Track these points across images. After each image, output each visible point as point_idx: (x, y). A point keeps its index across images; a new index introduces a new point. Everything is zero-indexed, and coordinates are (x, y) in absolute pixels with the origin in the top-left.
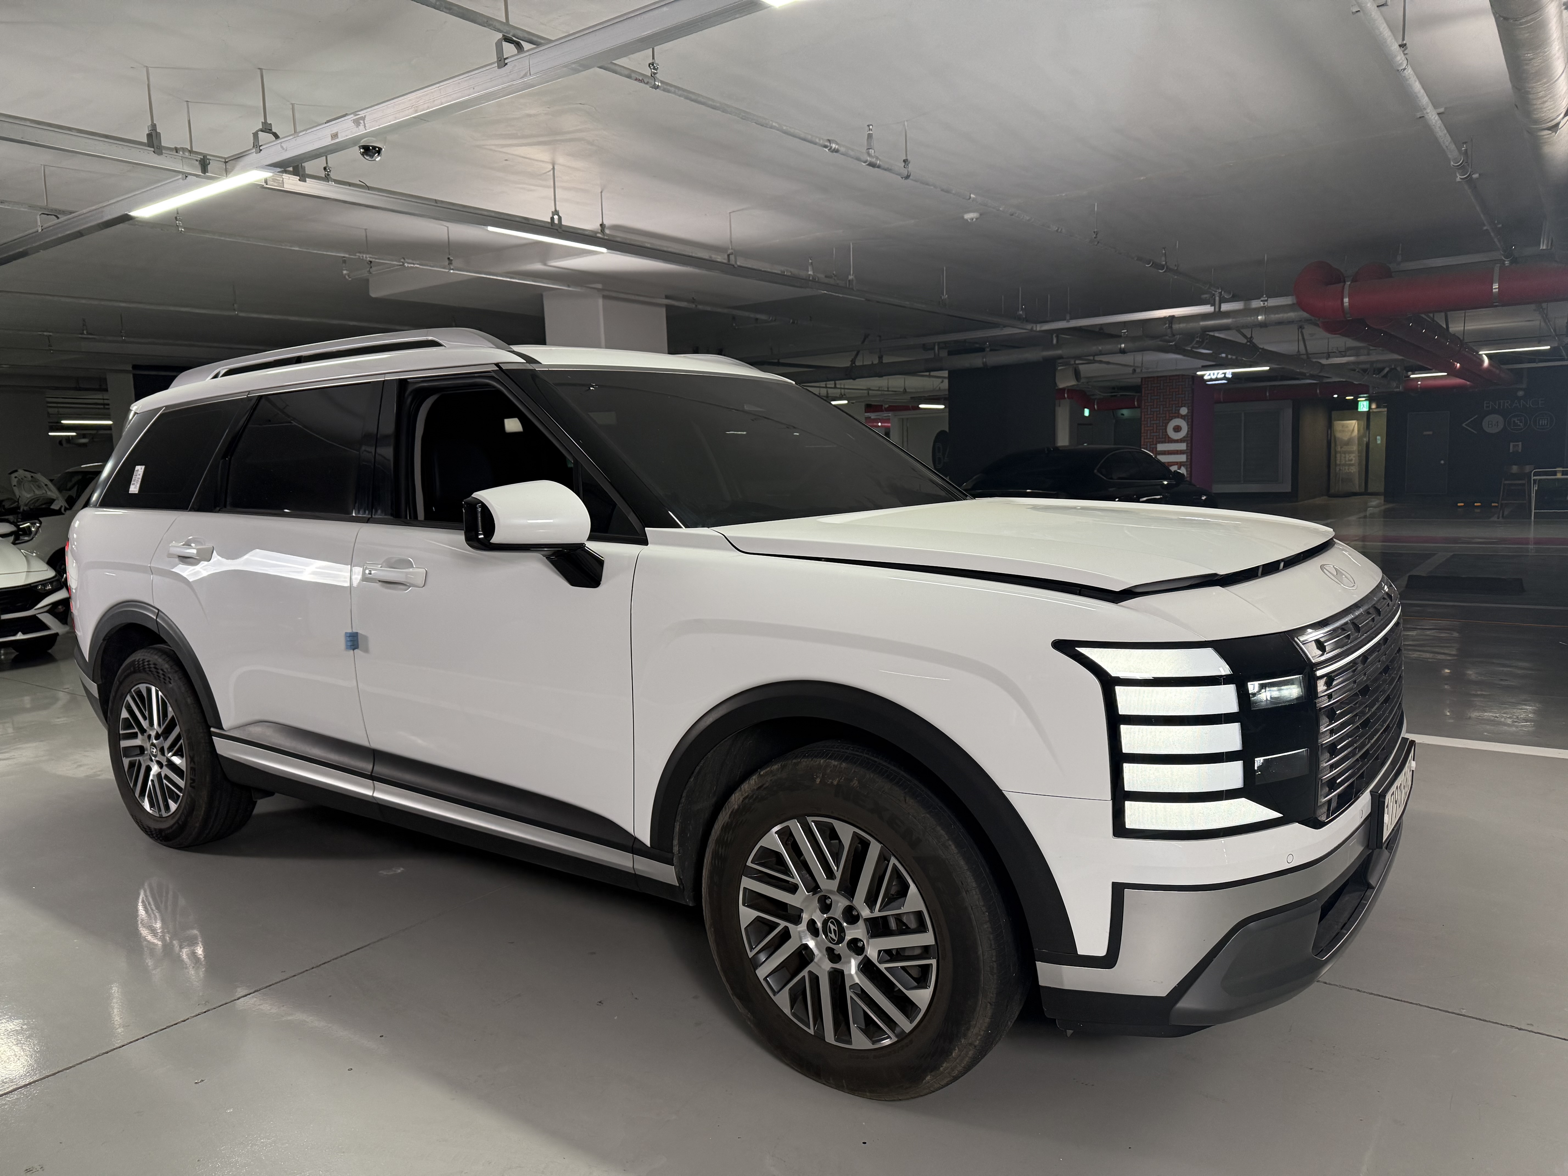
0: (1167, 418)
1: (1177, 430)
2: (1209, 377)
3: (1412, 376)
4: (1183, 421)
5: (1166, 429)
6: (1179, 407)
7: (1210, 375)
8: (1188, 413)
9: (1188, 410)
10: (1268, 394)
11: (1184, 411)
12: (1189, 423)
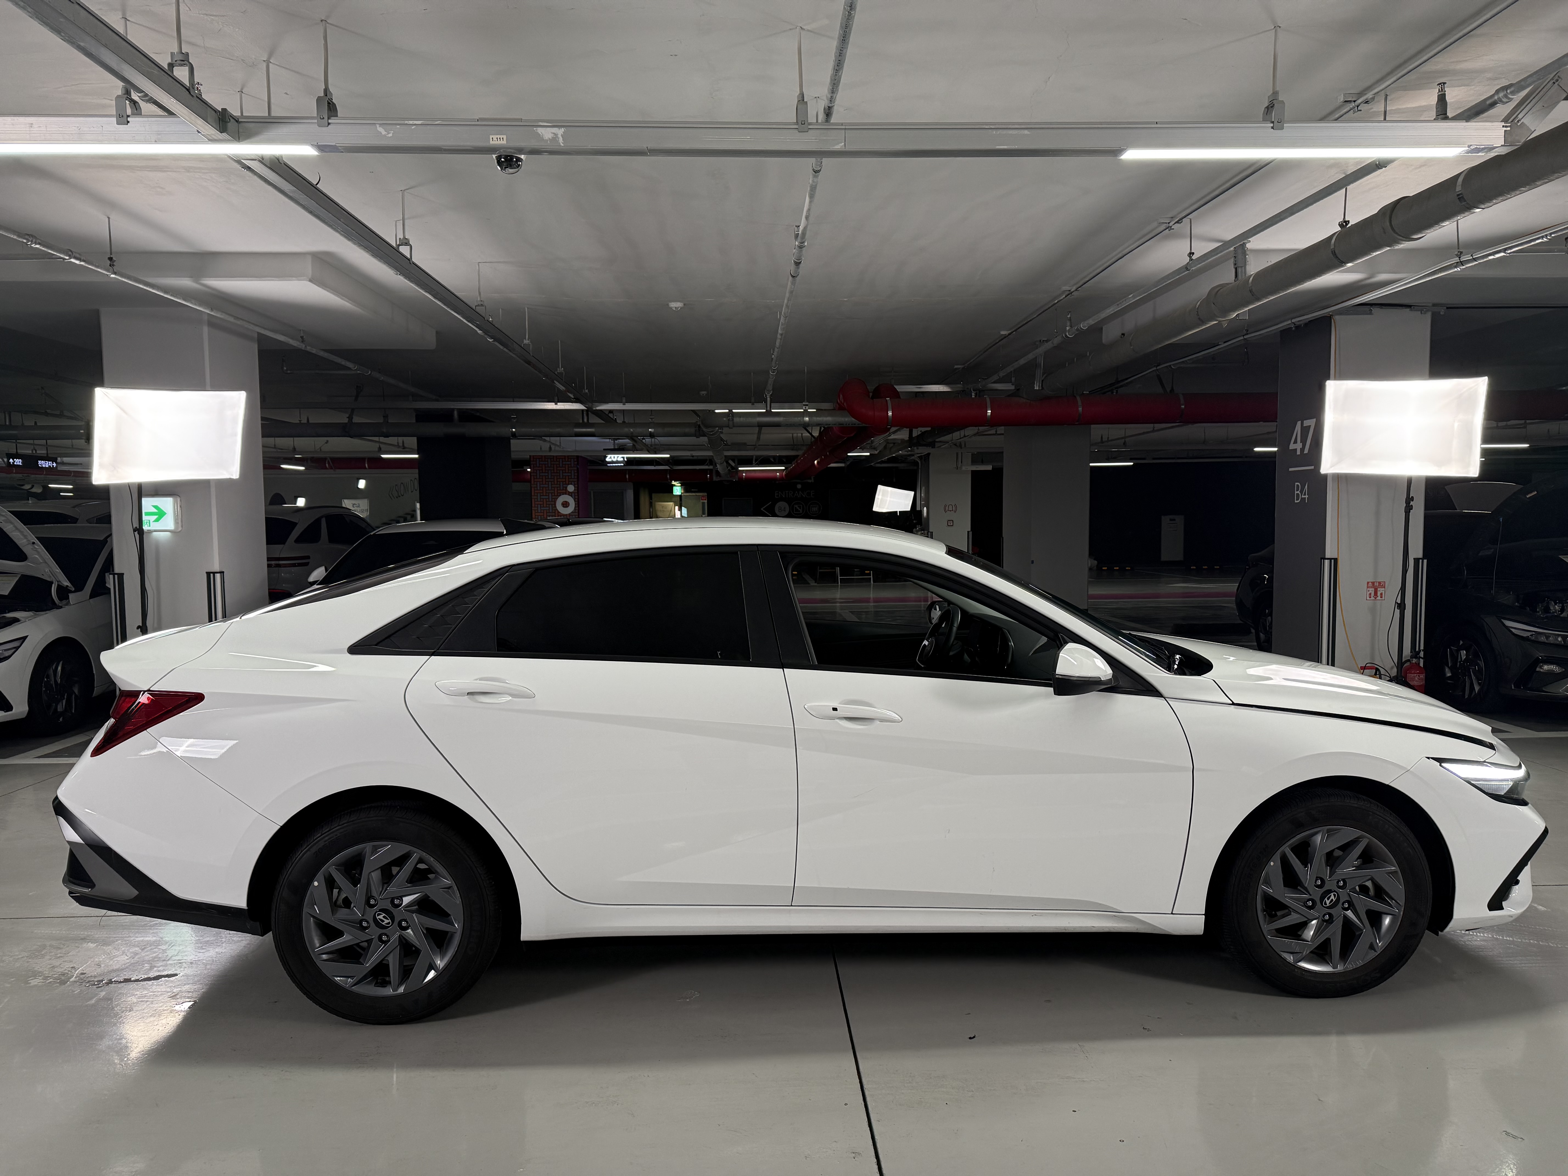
0: (556, 494)
1: (565, 506)
2: (610, 460)
3: (740, 469)
4: (570, 497)
5: (555, 504)
6: (566, 484)
7: (611, 458)
8: (575, 490)
9: (575, 487)
10: (627, 477)
11: (571, 488)
12: (576, 500)
